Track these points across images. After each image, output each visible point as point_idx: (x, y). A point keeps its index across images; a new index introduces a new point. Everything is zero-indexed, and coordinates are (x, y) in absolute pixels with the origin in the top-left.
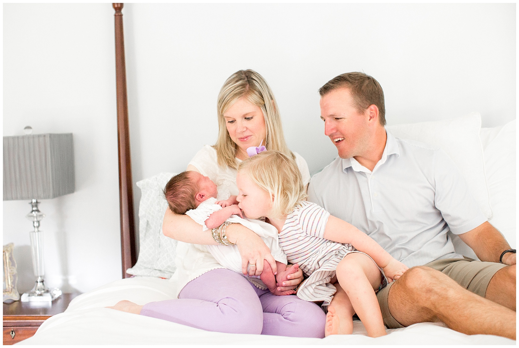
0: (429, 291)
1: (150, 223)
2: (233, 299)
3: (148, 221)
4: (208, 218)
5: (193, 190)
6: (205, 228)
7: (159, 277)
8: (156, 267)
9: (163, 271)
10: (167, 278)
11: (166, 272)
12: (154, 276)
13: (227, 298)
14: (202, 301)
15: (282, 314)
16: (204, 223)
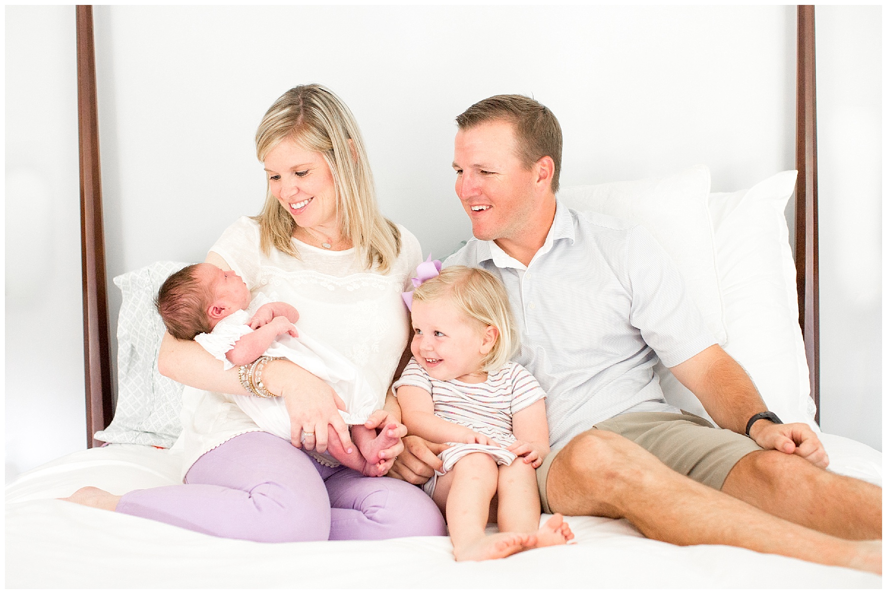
0: (611, 476)
1: (137, 349)
2: (277, 485)
3: (133, 347)
4: (233, 348)
5: (202, 302)
6: (228, 365)
7: (152, 446)
8: (146, 428)
9: (160, 435)
10: (166, 447)
11: (164, 436)
12: (143, 443)
13: (267, 483)
14: (224, 488)
15: (364, 511)
16: (225, 357)
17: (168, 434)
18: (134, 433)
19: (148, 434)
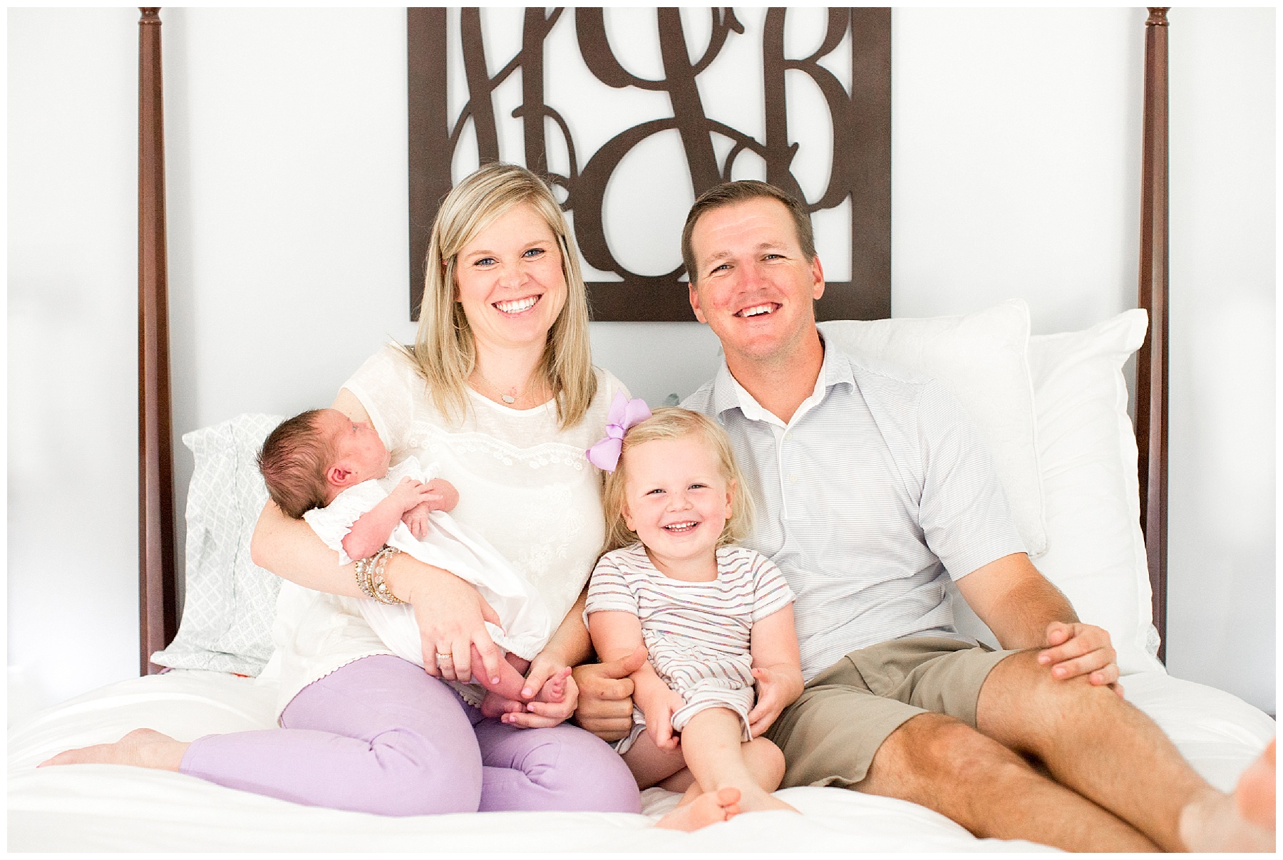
1: (213, 535)
2: (409, 733)
3: (207, 532)
4: (350, 531)
5: (321, 460)
6: (343, 559)
7: (231, 673)
8: (223, 648)
9: (243, 657)
10: (251, 674)
11: (248, 659)
12: (219, 669)
13: (395, 730)
14: (334, 735)
15: (527, 771)
16: (342, 546)
17: (255, 656)
18: (207, 656)
19: (226, 656)
